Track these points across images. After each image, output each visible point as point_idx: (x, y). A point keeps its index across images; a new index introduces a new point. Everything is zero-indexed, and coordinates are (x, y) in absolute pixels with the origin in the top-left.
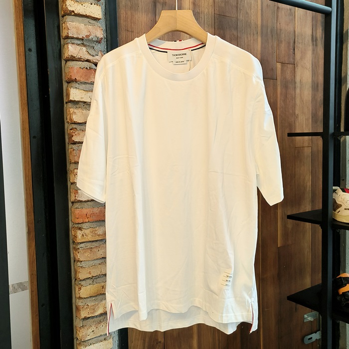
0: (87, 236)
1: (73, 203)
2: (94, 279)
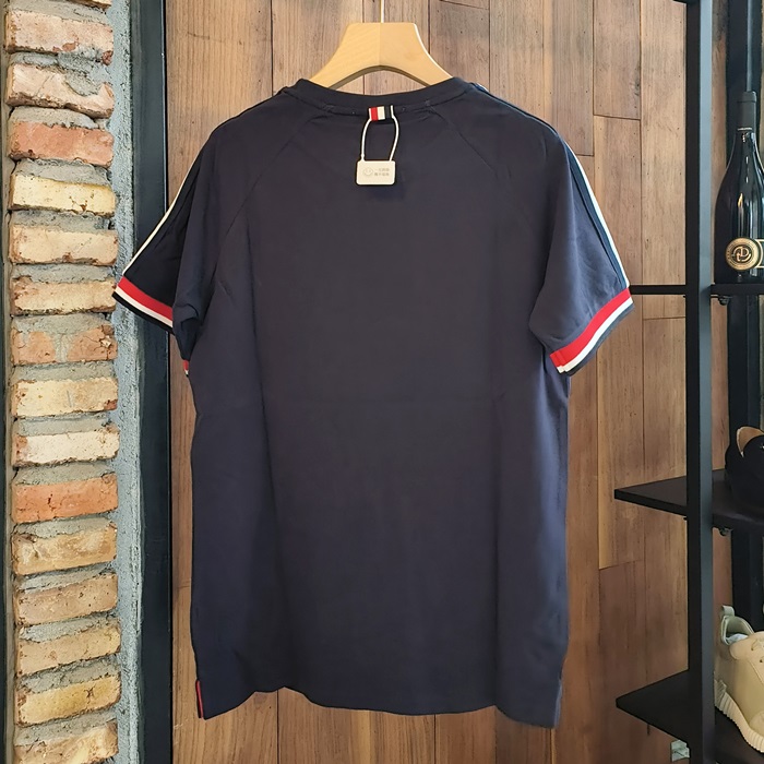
0: (47, 556)
1: (16, 469)
2: (64, 671)
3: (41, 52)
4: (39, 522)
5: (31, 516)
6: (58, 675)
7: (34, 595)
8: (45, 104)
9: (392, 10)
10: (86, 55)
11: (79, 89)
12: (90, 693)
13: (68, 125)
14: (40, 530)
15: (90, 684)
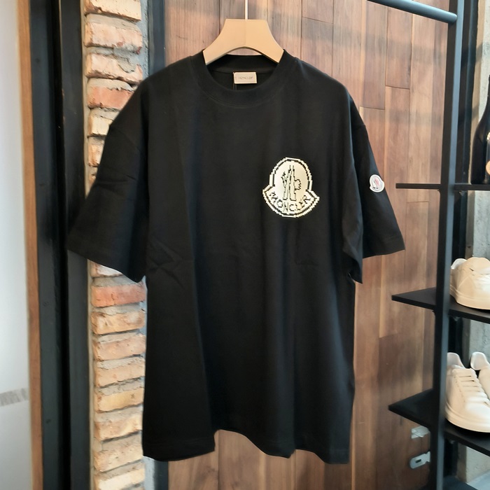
0: (111, 325)
1: (94, 278)
2: (120, 384)
3: (105, 47)
4: (107, 307)
5: (103, 303)
6: (117, 386)
7: (104, 345)
8: (107, 77)
9: (282, 24)
10: (129, 49)
11: (126, 69)
12: (133, 396)
13: (120, 89)
14: (108, 311)
15: (132, 392)
